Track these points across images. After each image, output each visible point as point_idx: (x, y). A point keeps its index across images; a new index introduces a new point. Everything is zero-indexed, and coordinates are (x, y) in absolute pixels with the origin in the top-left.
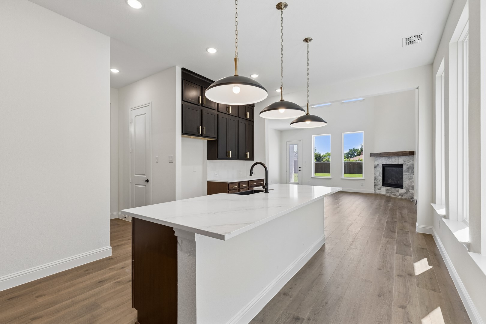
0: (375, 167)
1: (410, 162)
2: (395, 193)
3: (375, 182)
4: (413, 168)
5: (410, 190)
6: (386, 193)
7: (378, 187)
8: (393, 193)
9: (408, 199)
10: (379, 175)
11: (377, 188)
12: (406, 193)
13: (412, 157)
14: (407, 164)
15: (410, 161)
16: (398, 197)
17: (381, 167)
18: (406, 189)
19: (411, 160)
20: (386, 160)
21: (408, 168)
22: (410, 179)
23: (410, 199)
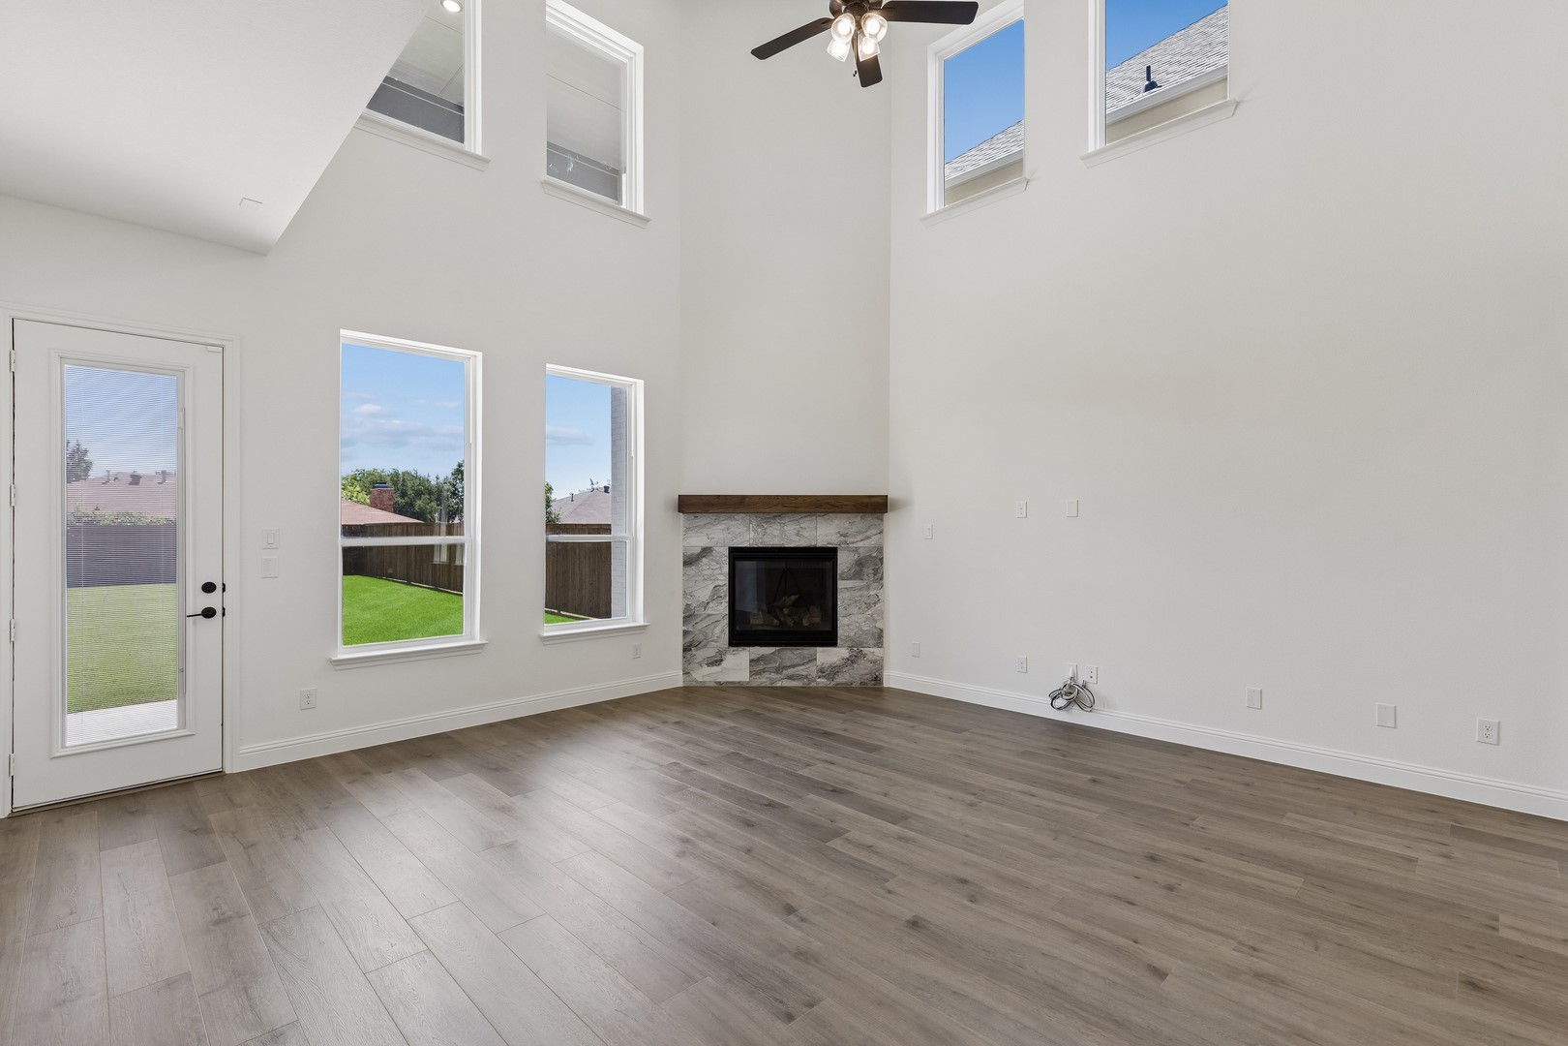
0: (689, 561)
1: (868, 538)
2: (801, 670)
3: (685, 633)
4: (881, 560)
5: (866, 650)
6: (753, 673)
7: (700, 654)
8: (791, 671)
9: (856, 684)
10: (715, 595)
11: (699, 659)
12: (851, 661)
13: (878, 518)
14: (854, 545)
15: (868, 534)
16: (813, 684)
17: (726, 560)
18: (851, 648)
19: (874, 531)
20: (755, 531)
21: (860, 564)
22: (869, 606)
23: (866, 684)
